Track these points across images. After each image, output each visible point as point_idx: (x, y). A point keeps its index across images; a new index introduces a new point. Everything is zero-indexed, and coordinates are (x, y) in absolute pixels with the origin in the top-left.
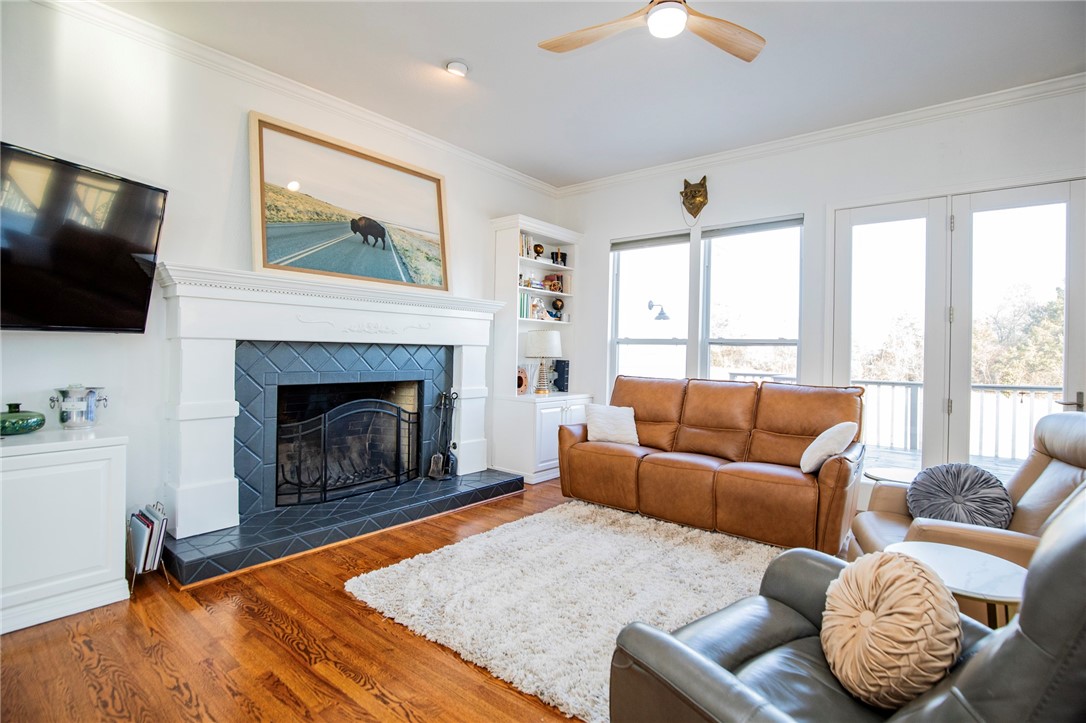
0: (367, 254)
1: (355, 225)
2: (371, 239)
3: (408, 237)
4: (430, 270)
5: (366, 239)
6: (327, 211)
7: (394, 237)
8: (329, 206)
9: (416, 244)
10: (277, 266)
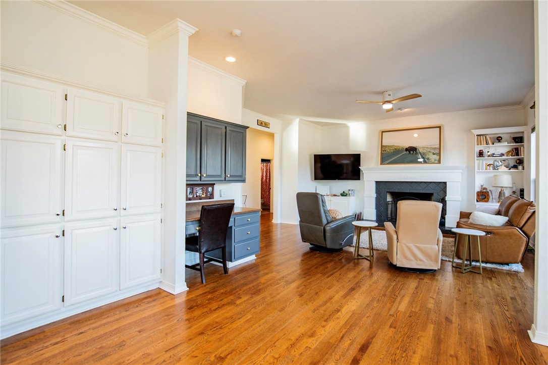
0: (410, 157)
1: (407, 150)
2: (412, 152)
3: (426, 149)
4: (434, 158)
5: (410, 153)
6: (398, 148)
7: (420, 150)
8: (399, 146)
9: (429, 150)
10: (384, 164)
